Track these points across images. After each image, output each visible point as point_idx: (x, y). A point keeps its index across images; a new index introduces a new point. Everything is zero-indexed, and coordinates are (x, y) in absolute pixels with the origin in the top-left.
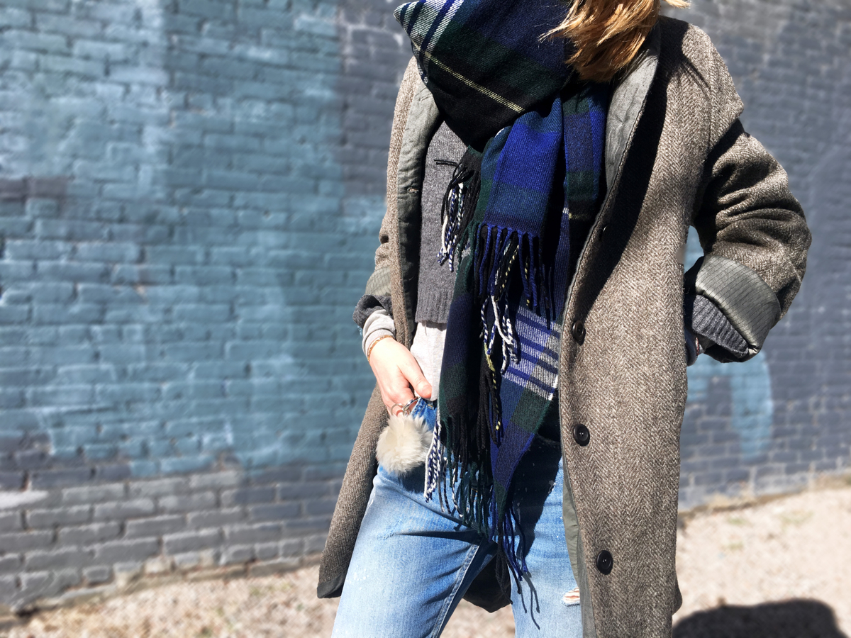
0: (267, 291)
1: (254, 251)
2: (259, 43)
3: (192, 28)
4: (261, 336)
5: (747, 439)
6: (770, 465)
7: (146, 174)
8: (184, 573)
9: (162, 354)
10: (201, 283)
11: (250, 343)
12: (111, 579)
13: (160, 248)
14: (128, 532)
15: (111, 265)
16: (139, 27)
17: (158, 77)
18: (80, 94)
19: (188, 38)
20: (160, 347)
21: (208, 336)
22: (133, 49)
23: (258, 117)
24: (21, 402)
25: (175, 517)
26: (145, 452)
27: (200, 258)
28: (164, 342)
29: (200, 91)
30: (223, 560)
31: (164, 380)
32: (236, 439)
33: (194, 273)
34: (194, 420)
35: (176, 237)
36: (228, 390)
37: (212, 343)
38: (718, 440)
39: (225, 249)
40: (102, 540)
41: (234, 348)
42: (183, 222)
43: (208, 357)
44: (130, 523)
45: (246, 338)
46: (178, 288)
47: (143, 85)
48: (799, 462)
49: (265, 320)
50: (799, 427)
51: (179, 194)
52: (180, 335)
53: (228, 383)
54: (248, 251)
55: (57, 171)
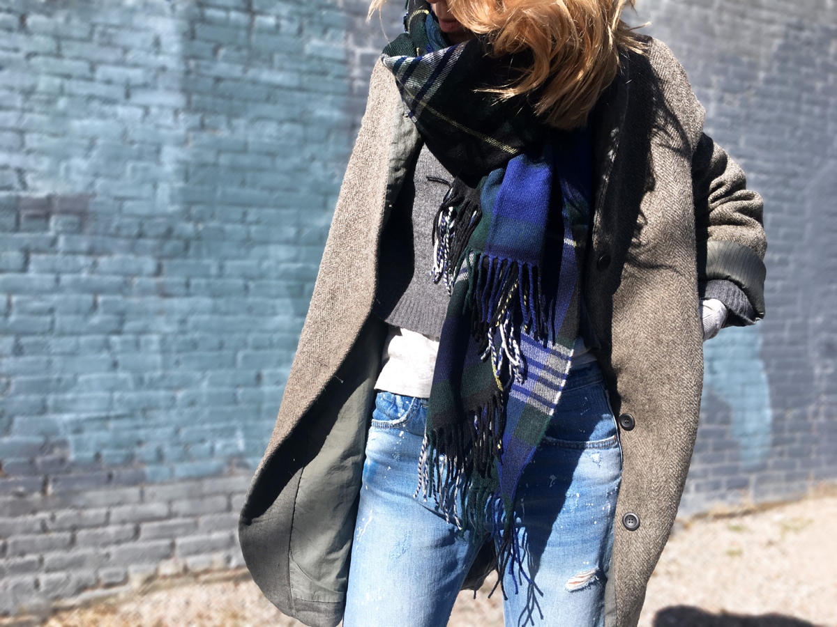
0: (278, 302)
1: (265, 264)
2: (271, 67)
3: (208, 53)
4: (271, 345)
5: (746, 448)
6: (768, 473)
7: (164, 191)
8: (196, 575)
9: (177, 363)
10: (214, 295)
11: (261, 352)
12: (126, 580)
13: (177, 262)
14: (143, 535)
15: (129, 278)
16: (158, 53)
17: (176, 100)
18: (102, 116)
19: (204, 63)
20: (174, 357)
21: (221, 346)
22: (152, 73)
23: (270, 136)
24: (43, 410)
25: (188, 520)
26: (160, 457)
27: (214, 270)
28: (179, 351)
29: (215, 113)
30: (233, 563)
31: (178, 388)
32: (247, 445)
33: (208, 285)
34: (207, 426)
35: (192, 252)
36: (239, 398)
37: (225, 352)
38: (718, 448)
39: (237, 263)
40: (118, 542)
41: (246, 357)
42: (198, 237)
43: (221, 366)
44: (145, 527)
45: (257, 347)
46: (192, 300)
47: (161, 107)
48: (798, 470)
49: (276, 331)
50: (798, 435)
51: (194, 210)
52: (194, 345)
53: (240, 391)
54: (260, 264)
55: (79, 188)
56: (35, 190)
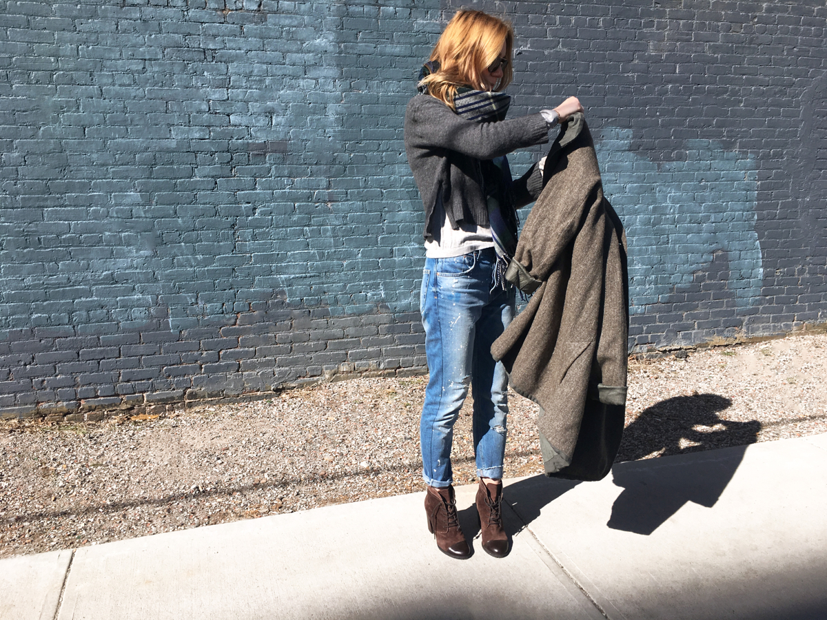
0: (402, 203)
1: (393, 178)
2: (392, 42)
3: (352, 38)
5: (741, 297)
6: (758, 315)
8: (361, 373)
11: (393, 235)
12: (321, 373)
13: (339, 179)
14: (329, 347)
15: (312, 191)
18: (291, 87)
19: (350, 45)
20: (341, 240)
22: (319, 55)
25: (354, 339)
28: (343, 236)
29: (358, 78)
30: (382, 366)
31: (344, 259)
32: (386, 294)
33: (358, 193)
34: (362, 283)
35: (348, 172)
36: (380, 265)
37: (371, 236)
39: (375, 178)
40: (316, 351)
41: (383, 239)
42: (351, 162)
43: (368, 245)
44: (330, 342)
45: (390, 232)
47: (325, 78)
48: (784, 313)
49: (401, 221)
50: (786, 288)
51: (348, 145)
52: (352, 231)
53: (381, 260)
54: (389, 178)
55: (281, 136)
56: (257, 138)
